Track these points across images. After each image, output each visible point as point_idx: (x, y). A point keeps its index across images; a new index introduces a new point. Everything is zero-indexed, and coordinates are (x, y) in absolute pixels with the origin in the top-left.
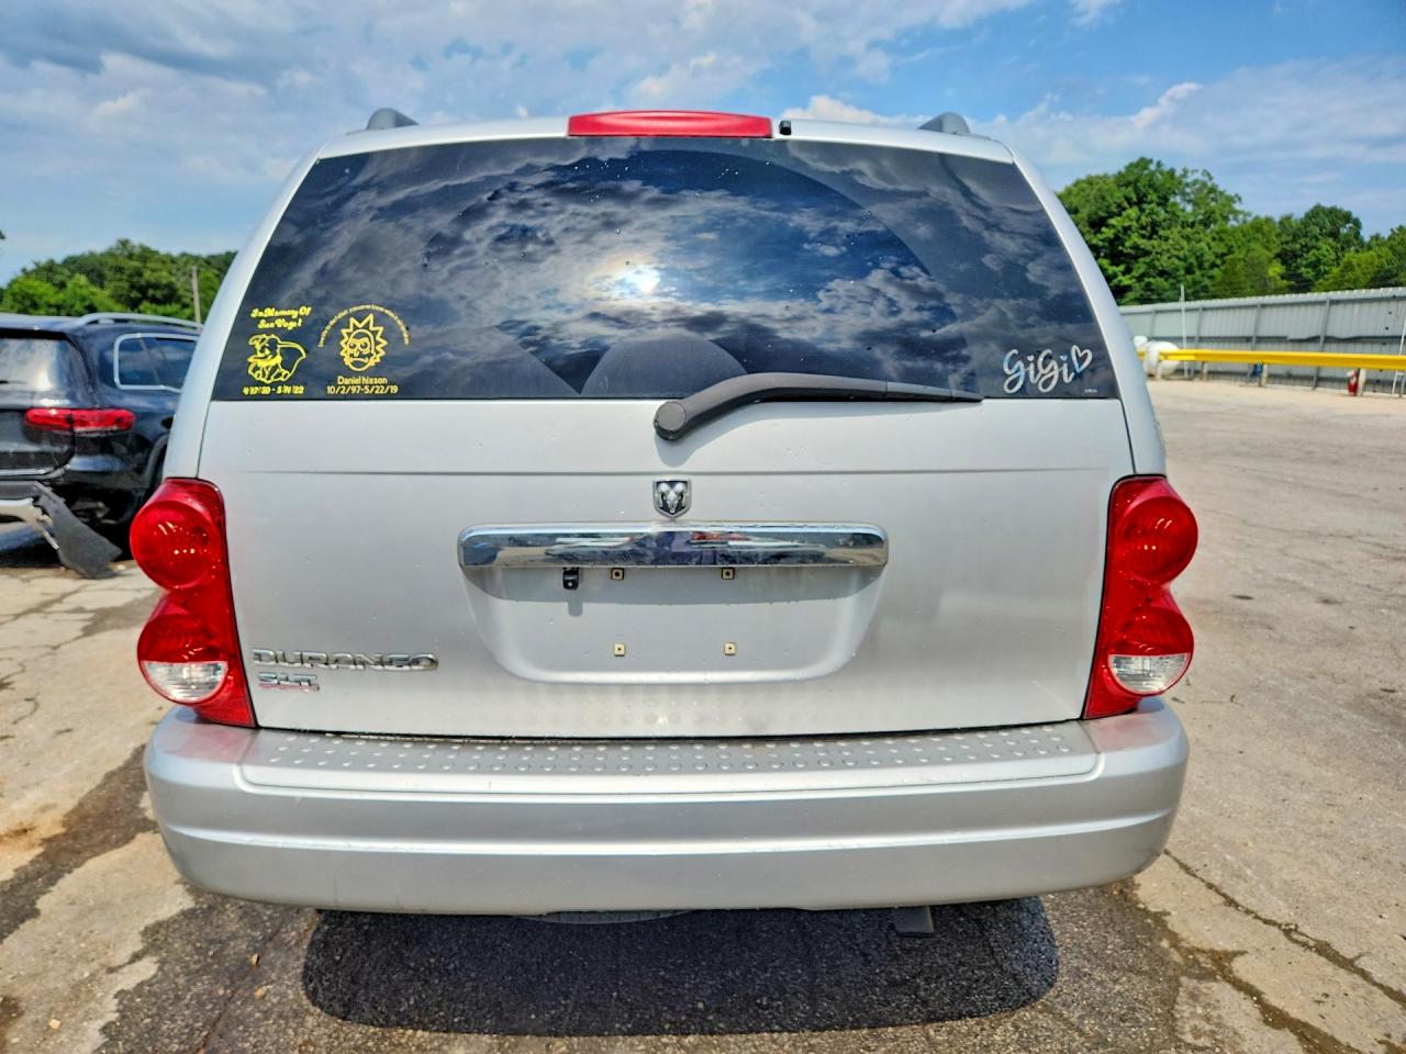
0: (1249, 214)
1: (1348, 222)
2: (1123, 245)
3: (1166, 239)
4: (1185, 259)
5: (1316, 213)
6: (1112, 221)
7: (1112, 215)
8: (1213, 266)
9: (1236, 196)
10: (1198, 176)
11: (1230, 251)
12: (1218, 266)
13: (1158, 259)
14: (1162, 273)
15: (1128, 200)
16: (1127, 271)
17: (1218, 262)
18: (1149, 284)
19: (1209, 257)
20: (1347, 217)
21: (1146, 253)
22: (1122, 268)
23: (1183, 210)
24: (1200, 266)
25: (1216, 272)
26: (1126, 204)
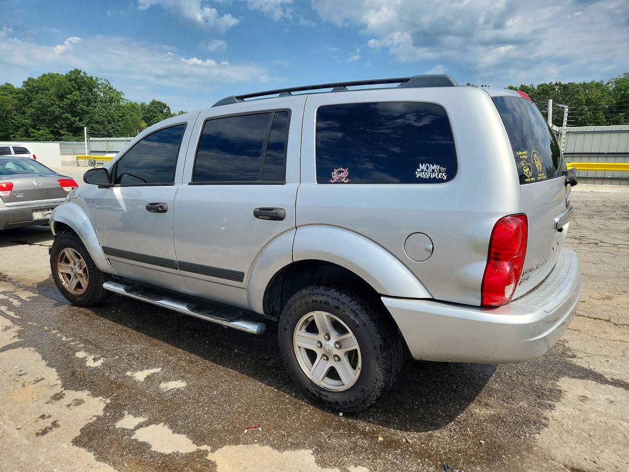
0: (128, 100)
1: (165, 107)
2: (76, 108)
3: (95, 107)
4: (106, 117)
5: (154, 103)
6: (68, 96)
7: (68, 94)
8: (119, 121)
9: (121, 92)
10: (103, 81)
11: (124, 116)
12: (120, 121)
13: (94, 116)
14: (97, 123)
15: (74, 88)
16: (81, 120)
17: (120, 119)
18: (92, 127)
19: (116, 117)
20: (165, 106)
21: (87, 113)
22: (78, 118)
23: (100, 95)
24: (114, 120)
25: (120, 123)
26: (73, 89)
